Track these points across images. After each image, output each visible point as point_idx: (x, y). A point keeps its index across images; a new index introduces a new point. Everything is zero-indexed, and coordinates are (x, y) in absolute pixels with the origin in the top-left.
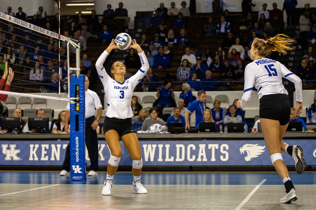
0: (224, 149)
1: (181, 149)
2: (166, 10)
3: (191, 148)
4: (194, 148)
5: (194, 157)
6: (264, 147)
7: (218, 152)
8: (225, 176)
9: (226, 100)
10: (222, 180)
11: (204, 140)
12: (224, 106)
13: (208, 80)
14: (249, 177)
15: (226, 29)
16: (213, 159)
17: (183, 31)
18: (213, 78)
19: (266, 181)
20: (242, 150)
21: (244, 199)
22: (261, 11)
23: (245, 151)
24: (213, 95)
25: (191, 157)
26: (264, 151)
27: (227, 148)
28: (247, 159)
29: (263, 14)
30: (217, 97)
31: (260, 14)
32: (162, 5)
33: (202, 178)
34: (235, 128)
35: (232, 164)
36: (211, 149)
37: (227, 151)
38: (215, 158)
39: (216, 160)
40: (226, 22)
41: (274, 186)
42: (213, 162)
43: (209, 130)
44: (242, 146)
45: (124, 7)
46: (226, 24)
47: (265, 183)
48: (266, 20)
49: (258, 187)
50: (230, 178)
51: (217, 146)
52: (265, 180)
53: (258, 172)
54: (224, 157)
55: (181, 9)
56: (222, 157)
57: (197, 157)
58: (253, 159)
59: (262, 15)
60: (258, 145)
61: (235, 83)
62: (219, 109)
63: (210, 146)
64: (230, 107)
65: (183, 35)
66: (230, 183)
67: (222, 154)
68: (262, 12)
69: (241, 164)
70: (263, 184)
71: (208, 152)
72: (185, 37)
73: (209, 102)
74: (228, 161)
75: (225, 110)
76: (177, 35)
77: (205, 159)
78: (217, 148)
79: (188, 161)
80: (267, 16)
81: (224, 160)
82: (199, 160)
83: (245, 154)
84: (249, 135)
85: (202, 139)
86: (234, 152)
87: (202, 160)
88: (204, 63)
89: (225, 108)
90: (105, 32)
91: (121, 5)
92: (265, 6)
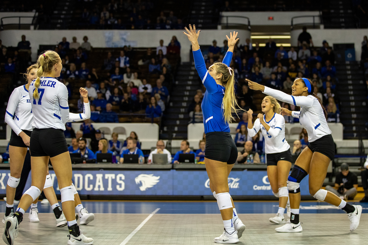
0: (121, 179)
1: (79, 178)
2: (68, 44)
3: (89, 178)
4: (92, 178)
5: (91, 186)
6: (158, 178)
7: (114, 182)
8: (121, 205)
9: (123, 132)
10: (118, 209)
11: (101, 170)
12: (122, 137)
14: (144, 206)
15: (125, 63)
16: (110, 189)
17: (83, 65)
18: (113, 110)
19: (160, 210)
20: (137, 180)
21: (137, 227)
22: (159, 47)
23: (141, 182)
24: (112, 126)
25: (89, 187)
26: (158, 181)
27: (123, 178)
28: (143, 189)
29: (161, 50)
30: (116, 129)
31: (158, 50)
32: (64, 39)
33: (99, 206)
34: (131, 159)
35: (128, 193)
36: (107, 180)
37: (123, 181)
38: (112, 187)
39: (113, 189)
40: (125, 57)
41: (166, 215)
42: (110, 191)
43: (105, 161)
44: (137, 176)
45: (27, 40)
46: (125, 59)
47: (159, 212)
48: (163, 56)
49: (151, 216)
50: (126, 207)
51: (113, 176)
52: (158, 209)
53: (153, 201)
54: (121, 187)
55: (83, 44)
56: (118, 187)
57: (94, 187)
58: (148, 189)
60: (153, 176)
61: (133, 116)
62: (116, 141)
63: (107, 176)
64: (127, 139)
65: (84, 69)
66: (127, 212)
67: (118, 184)
68: (160, 48)
69: (137, 193)
70: (156, 213)
71: (105, 182)
72: (86, 71)
73: (108, 134)
74: (124, 190)
75: (122, 142)
76: (79, 68)
77: (102, 189)
78: (114, 177)
79: (85, 190)
80: (165, 52)
81: (121, 189)
82: (96, 189)
83: (141, 184)
84: (145, 166)
85: (98, 169)
86: (129, 182)
87: (99, 189)
88: (104, 96)
89: (122, 140)
90: (10, 65)
91: (24, 37)
92: (162, 42)
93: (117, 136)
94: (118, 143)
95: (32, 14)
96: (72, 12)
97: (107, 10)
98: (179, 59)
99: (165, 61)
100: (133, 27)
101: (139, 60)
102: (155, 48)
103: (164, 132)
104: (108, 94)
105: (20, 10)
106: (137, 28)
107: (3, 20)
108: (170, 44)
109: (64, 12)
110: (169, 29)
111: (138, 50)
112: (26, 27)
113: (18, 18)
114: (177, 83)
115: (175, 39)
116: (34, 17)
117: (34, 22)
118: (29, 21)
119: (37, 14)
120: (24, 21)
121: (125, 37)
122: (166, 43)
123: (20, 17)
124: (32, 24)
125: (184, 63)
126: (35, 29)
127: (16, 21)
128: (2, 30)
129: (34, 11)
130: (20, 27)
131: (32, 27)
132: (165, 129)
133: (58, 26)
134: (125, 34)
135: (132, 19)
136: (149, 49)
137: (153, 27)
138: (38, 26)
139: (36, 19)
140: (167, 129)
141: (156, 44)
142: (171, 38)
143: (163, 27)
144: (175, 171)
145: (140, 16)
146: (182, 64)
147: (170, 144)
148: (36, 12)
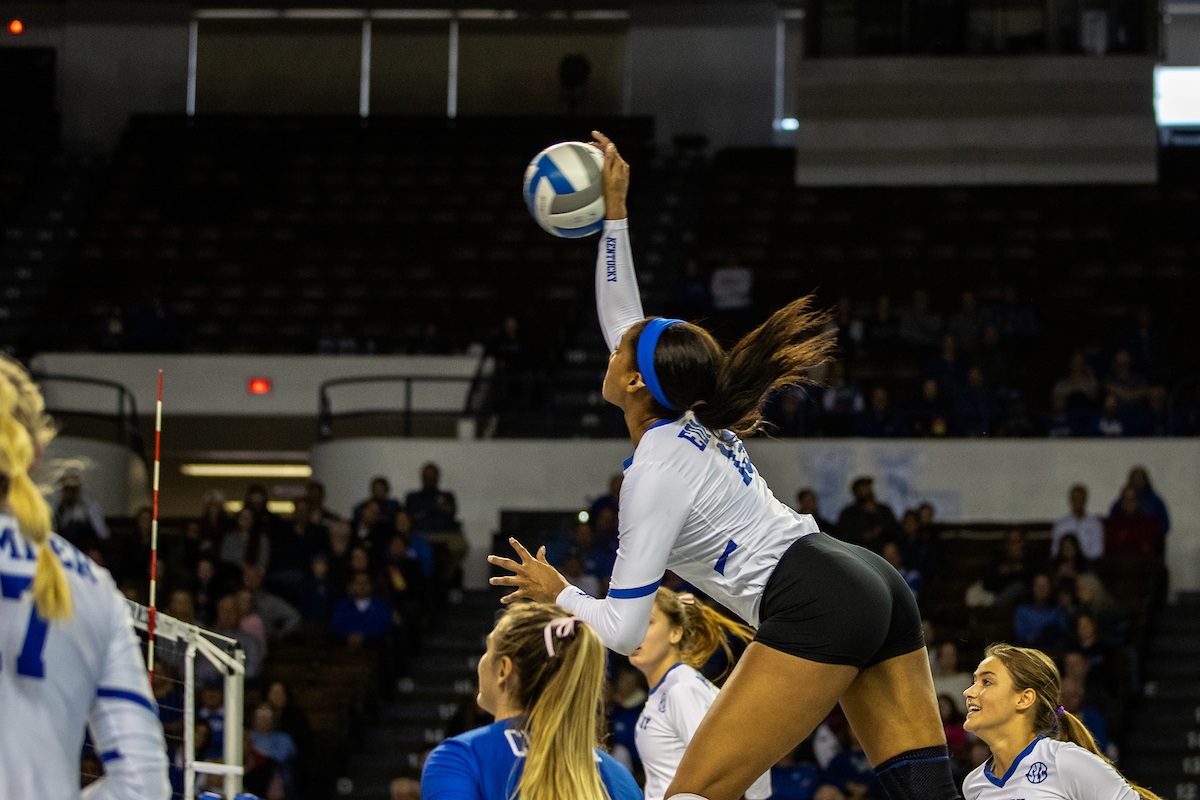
22: (1064, 521)
32: (618, 482)
68: (1071, 526)
88: (807, 750)
90: (362, 605)
91: (431, 473)
92: (1079, 497)
95: (466, 365)
98: (1162, 575)
99: (1089, 586)
100: (939, 428)
101: (969, 582)
102: (1047, 527)
104: (824, 739)
105: (413, 348)
106: (959, 429)
107: (332, 392)
108: (1117, 508)
110: (1113, 436)
111: (965, 534)
112: (439, 426)
113: (400, 387)
114: (1150, 689)
115: (1140, 484)
116: (476, 381)
117: (477, 404)
118: (452, 398)
119: (489, 366)
120: (429, 398)
121: (902, 473)
122: (1100, 503)
123: (409, 380)
124: (467, 413)
125: (1184, 596)
126: (479, 434)
127: (389, 398)
128: (327, 439)
129: (477, 349)
130: (408, 424)
131: (466, 427)
133: (590, 420)
134: (904, 461)
135: (930, 388)
136: (1015, 535)
138: (494, 421)
139: (484, 387)
141: (1054, 509)
142: (1121, 480)
143: (1083, 423)
145: (975, 375)
146: (1172, 598)
148: (485, 356)
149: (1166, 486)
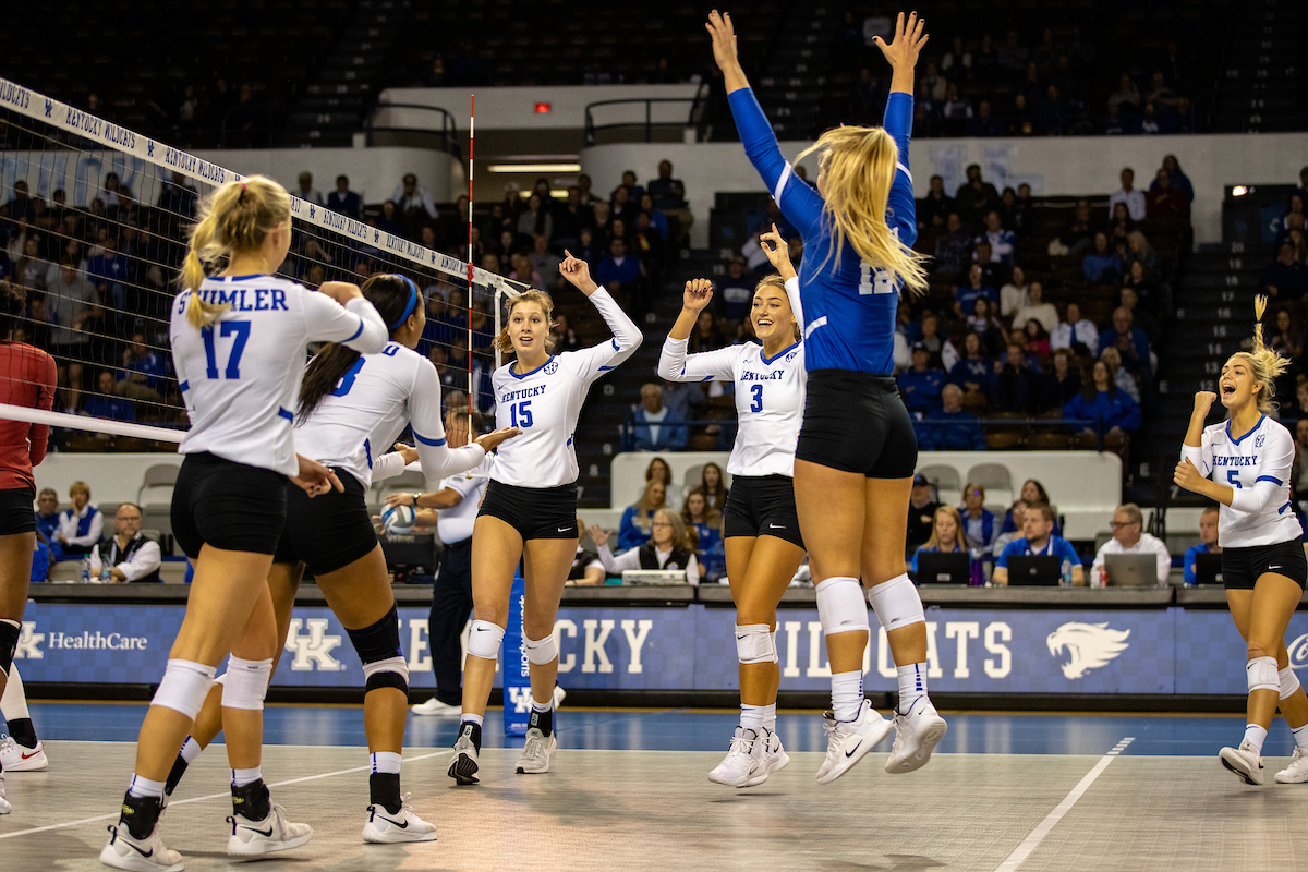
0: (998, 638)
6: (1125, 635)
7: (976, 648)
8: (999, 727)
9: (1002, 479)
10: (990, 738)
11: (934, 610)
12: (996, 500)
13: (949, 416)
14: (1077, 729)
16: (962, 671)
18: (966, 409)
19: (1132, 743)
20: (1054, 643)
21: (1062, 799)
22: (1118, 194)
23: (1065, 648)
24: (963, 463)
26: (1125, 646)
27: (1007, 635)
28: (1072, 671)
29: (1124, 205)
30: (976, 471)
31: (1112, 204)
34: (1033, 571)
35: (1024, 686)
36: (955, 640)
37: (1007, 644)
38: (969, 666)
39: (970, 673)
41: (1158, 761)
42: (961, 681)
43: (948, 577)
44: (1053, 629)
45: (675, 176)
47: (1129, 751)
48: (1131, 225)
49: (1105, 761)
50: (1015, 734)
51: (973, 628)
52: (1127, 741)
53: (1106, 714)
54: (998, 665)
56: (989, 665)
58: (1091, 673)
59: (1120, 208)
60: (1106, 628)
61: (1033, 426)
62: (981, 513)
63: (951, 629)
66: (1017, 748)
67: (988, 655)
68: (1122, 197)
69: (1053, 687)
70: (1122, 753)
71: (946, 649)
73: (949, 488)
74: (1008, 677)
75: (999, 515)
78: (975, 634)
79: (880, 676)
80: (1138, 211)
81: (998, 672)
83: (1066, 655)
84: (1082, 596)
86: (1028, 648)
88: (935, 359)
89: (1002, 507)
90: (619, 262)
91: (666, 167)
92: (1127, 176)
93: (981, 493)
94: (987, 517)
95: (689, 90)
96: (821, 81)
97: (940, 72)
98: (1188, 232)
99: (1137, 239)
100: (1027, 129)
101: (1050, 239)
102: (1106, 198)
103: (1139, 480)
104: (948, 351)
105: (653, 79)
106: (1040, 131)
107: (593, 111)
108: (1155, 185)
109: (795, 82)
110: (1153, 133)
111: (1047, 205)
112: (671, 133)
113: (644, 105)
114: (1181, 313)
115: (1171, 167)
116: (696, 101)
117: (697, 118)
118: (680, 113)
119: (706, 90)
120: (664, 114)
121: (1001, 161)
122: (1143, 181)
123: (648, 101)
124: (690, 124)
125: (1203, 246)
126: (699, 139)
127: (635, 115)
128: (591, 144)
129: (696, 79)
130: (649, 133)
131: (690, 134)
132: (1144, 471)
134: (1003, 153)
135: (1020, 100)
136: (1083, 204)
137: (1095, 126)
138: (710, 129)
139: (702, 104)
140: (1150, 470)
141: (1111, 186)
142: (1159, 164)
143: (1130, 126)
144: (1180, 611)
145: (1052, 89)
146: (1196, 249)
147: (1161, 521)
148: (702, 84)
149: (1189, 168)
